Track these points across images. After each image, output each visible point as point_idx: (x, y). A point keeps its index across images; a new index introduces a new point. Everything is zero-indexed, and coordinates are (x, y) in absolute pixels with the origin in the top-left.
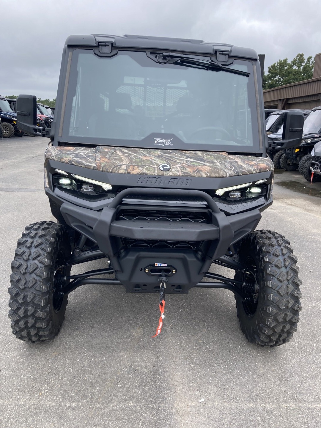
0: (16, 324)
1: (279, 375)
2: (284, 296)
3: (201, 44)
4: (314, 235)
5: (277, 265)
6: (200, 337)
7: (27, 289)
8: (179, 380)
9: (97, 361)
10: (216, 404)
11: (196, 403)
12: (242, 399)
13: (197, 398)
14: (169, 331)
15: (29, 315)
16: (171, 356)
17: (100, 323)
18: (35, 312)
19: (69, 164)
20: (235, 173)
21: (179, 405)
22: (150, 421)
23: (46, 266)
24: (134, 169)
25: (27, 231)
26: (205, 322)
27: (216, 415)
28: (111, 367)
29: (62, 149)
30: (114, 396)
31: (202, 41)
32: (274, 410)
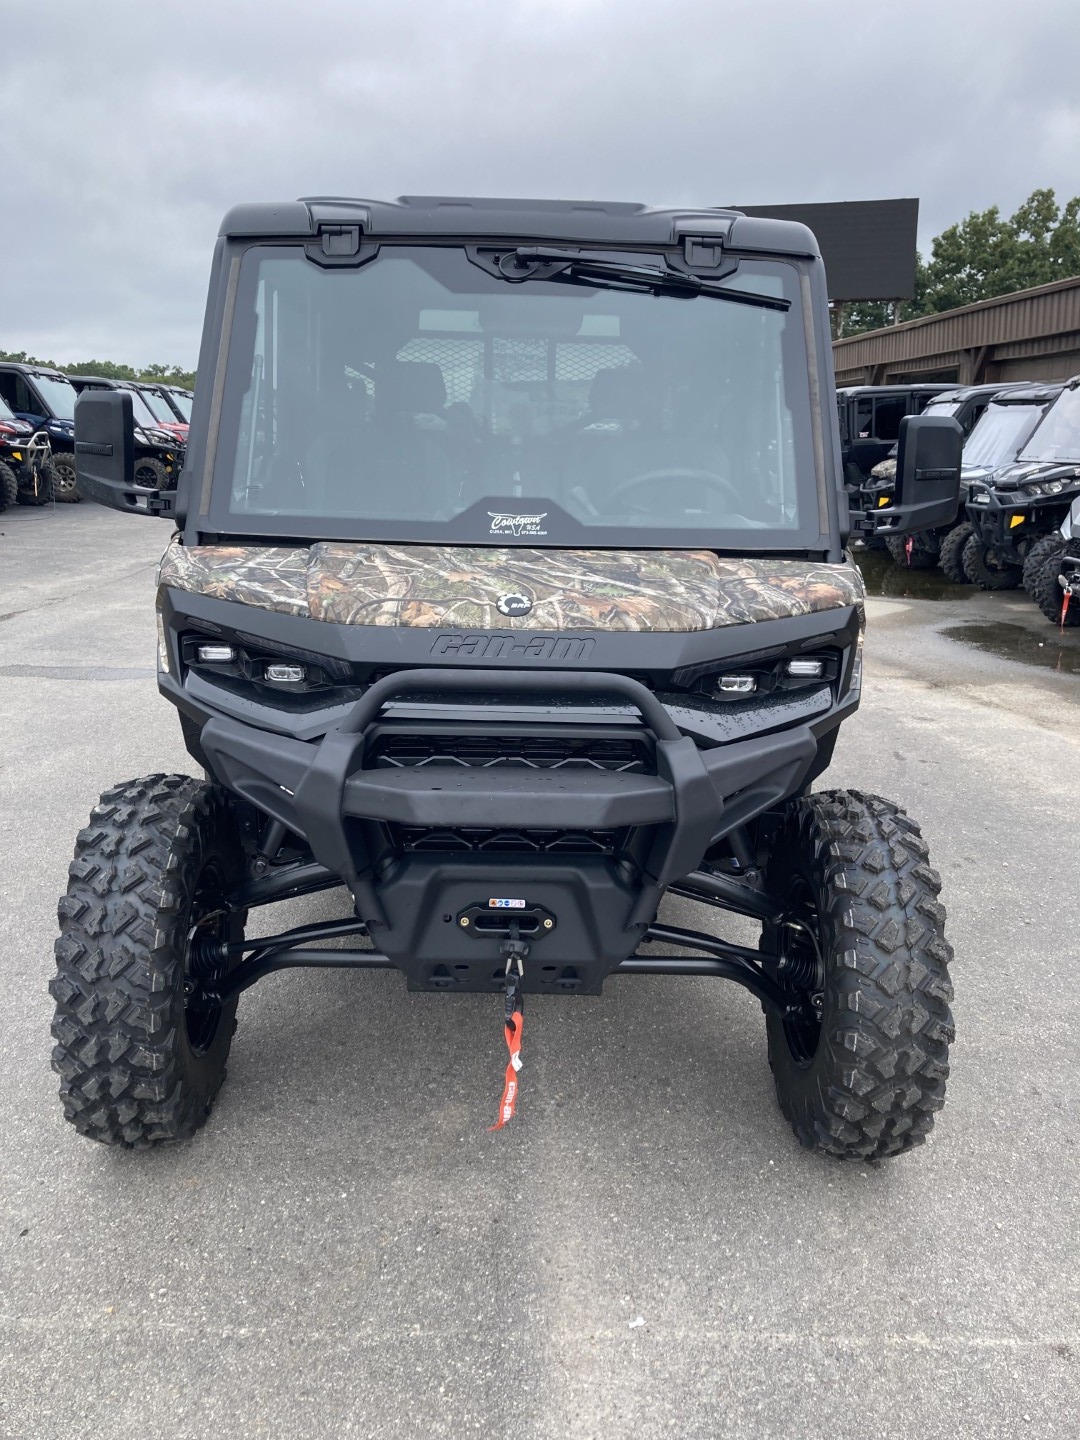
0: (75, 1090)
1: (890, 1249)
2: (896, 997)
3: (636, 214)
4: (1055, 803)
5: (876, 901)
6: (649, 1131)
7: (106, 983)
8: (570, 1263)
9: (321, 1204)
10: (680, 1335)
11: (619, 1329)
12: (762, 1321)
13: (622, 1315)
14: (553, 1115)
15: (112, 1062)
16: (552, 1189)
17: (337, 1091)
18: (131, 1050)
19: (226, 600)
20: (731, 615)
21: (564, 1336)
22: (473, 1380)
23: (161, 911)
24: (419, 612)
25: (106, 805)
26: (668, 1085)
27: (676, 1367)
28: (361, 1222)
29: (208, 554)
30: (366, 1307)
31: (640, 207)
32: (861, 1353)
